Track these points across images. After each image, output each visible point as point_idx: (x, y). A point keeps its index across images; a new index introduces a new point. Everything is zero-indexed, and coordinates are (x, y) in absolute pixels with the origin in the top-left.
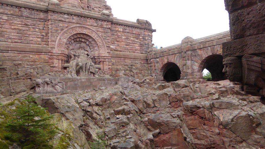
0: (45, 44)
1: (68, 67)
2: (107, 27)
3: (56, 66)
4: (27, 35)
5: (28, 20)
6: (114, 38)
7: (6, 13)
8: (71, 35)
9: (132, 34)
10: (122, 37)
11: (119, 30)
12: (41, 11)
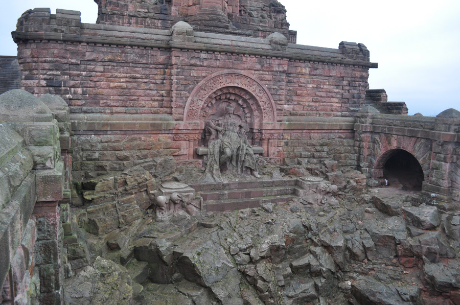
0: (166, 112)
1: (205, 155)
2: (280, 70)
3: (185, 153)
4: (135, 97)
5: (137, 69)
6: (291, 88)
7: (101, 59)
8: (212, 91)
9: (327, 78)
10: (308, 85)
11: (304, 71)
12: (159, 48)
